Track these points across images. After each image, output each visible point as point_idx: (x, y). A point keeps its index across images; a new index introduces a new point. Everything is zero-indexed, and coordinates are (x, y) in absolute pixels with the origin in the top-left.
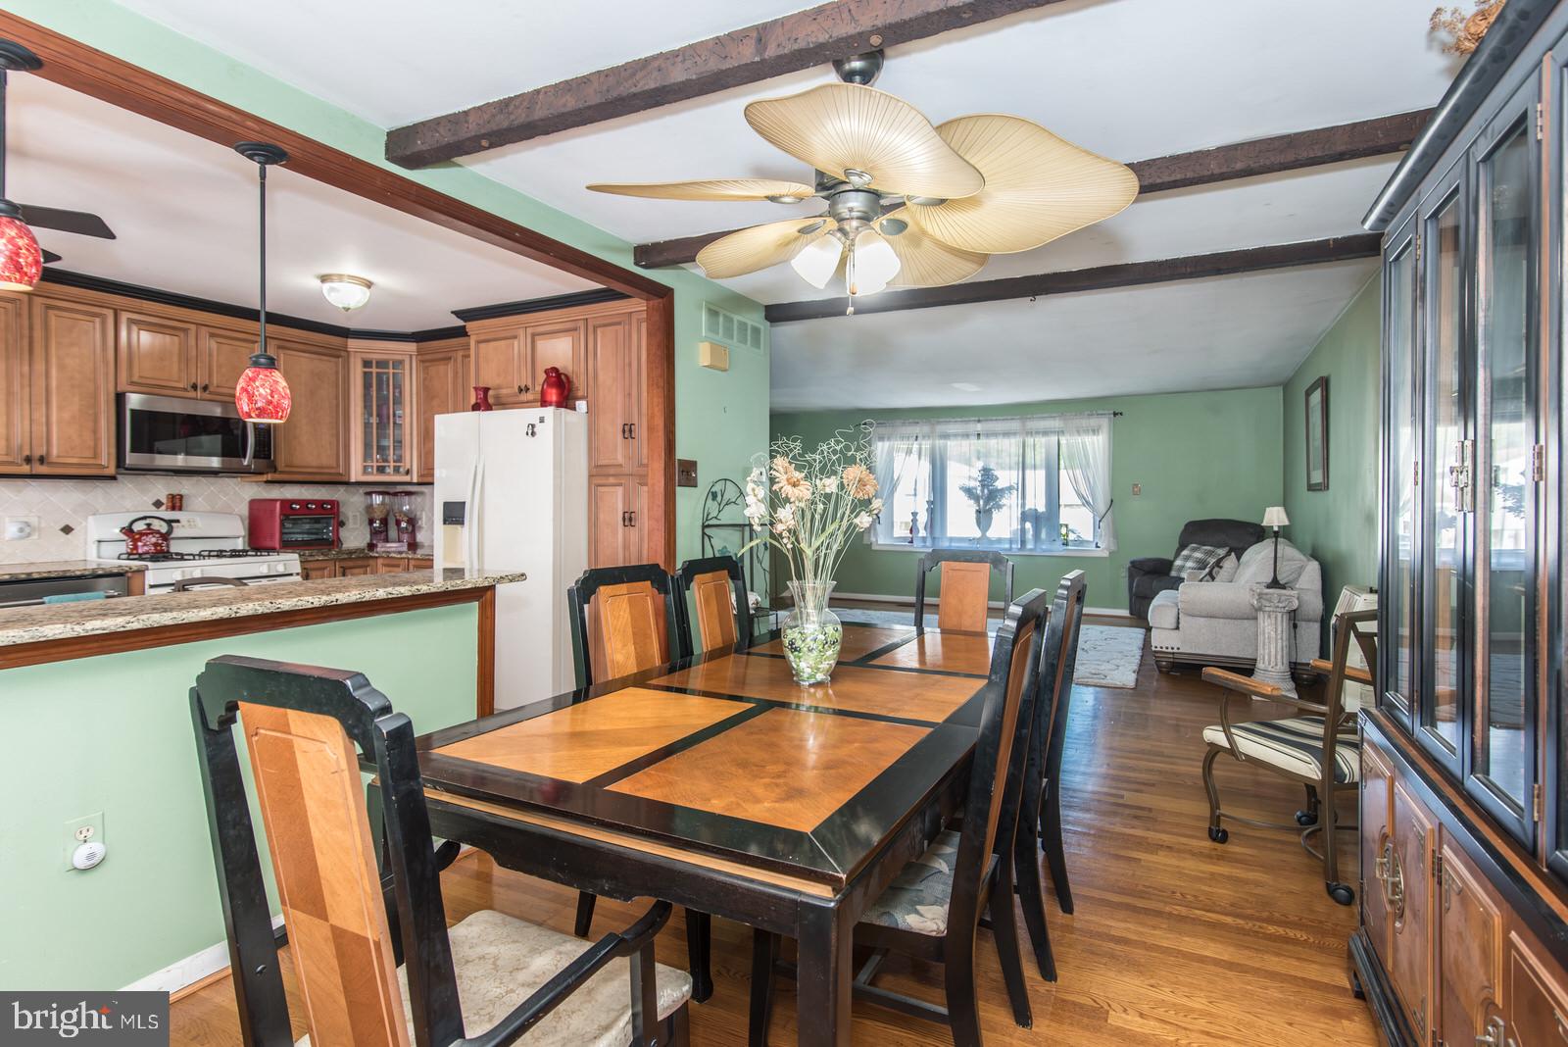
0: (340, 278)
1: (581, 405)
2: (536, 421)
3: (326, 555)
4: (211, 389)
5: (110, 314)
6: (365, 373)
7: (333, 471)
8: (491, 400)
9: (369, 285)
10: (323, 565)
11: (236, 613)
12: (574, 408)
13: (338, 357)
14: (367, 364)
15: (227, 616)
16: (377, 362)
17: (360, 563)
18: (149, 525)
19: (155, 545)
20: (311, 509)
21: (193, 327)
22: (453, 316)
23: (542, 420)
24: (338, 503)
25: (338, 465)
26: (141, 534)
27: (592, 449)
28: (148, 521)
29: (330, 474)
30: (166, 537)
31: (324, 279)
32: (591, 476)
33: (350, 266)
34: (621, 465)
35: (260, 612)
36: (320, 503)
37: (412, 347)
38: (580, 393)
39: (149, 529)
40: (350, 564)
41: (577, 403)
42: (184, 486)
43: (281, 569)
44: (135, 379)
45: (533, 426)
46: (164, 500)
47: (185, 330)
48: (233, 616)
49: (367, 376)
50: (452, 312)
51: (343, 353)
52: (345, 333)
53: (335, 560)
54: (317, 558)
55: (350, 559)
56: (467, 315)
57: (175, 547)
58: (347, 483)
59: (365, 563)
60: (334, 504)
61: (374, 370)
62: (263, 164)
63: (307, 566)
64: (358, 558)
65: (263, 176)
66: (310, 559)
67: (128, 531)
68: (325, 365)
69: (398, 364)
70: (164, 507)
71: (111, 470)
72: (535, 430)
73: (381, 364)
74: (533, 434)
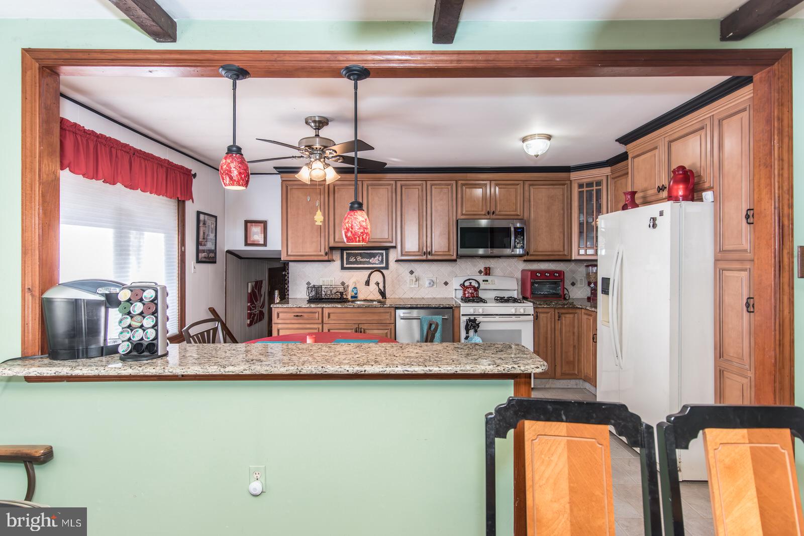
0: (532, 137)
1: (708, 196)
2: (657, 215)
3: (549, 305)
4: (497, 213)
5: (454, 183)
6: (580, 192)
7: (561, 253)
8: (637, 202)
9: (549, 137)
10: (547, 310)
11: (300, 371)
12: (701, 200)
13: (564, 185)
14: (581, 186)
15: (295, 373)
16: (587, 184)
17: (571, 311)
18: (470, 283)
19: (472, 293)
20: (547, 276)
21: (488, 182)
22: (617, 143)
23: (661, 214)
24: (564, 272)
25: (564, 250)
26: (467, 288)
27: (719, 235)
28: (471, 281)
29: (559, 255)
30: (476, 289)
31: (524, 140)
32: (716, 260)
33: (538, 128)
34: (746, 251)
35: (314, 373)
36: (552, 272)
37: (607, 171)
38: (706, 185)
39: (470, 285)
40: (563, 311)
41: (704, 194)
42: (491, 263)
43: (522, 311)
44: (464, 212)
45: (654, 219)
46: (483, 270)
47: (486, 185)
48: (298, 373)
49: (581, 193)
50: (616, 141)
51: (568, 182)
52: (567, 169)
53: (555, 308)
54: (543, 306)
55: (563, 308)
56: (626, 140)
57: (482, 294)
58: (570, 261)
59: (573, 311)
60: (561, 273)
61: (585, 189)
62: (356, 80)
63: (537, 310)
64: (568, 308)
65: (356, 88)
66: (539, 306)
67: (463, 285)
68: (557, 191)
69: (599, 183)
70: (483, 274)
71: (454, 257)
72: (657, 222)
73: (590, 185)
74: (654, 226)
